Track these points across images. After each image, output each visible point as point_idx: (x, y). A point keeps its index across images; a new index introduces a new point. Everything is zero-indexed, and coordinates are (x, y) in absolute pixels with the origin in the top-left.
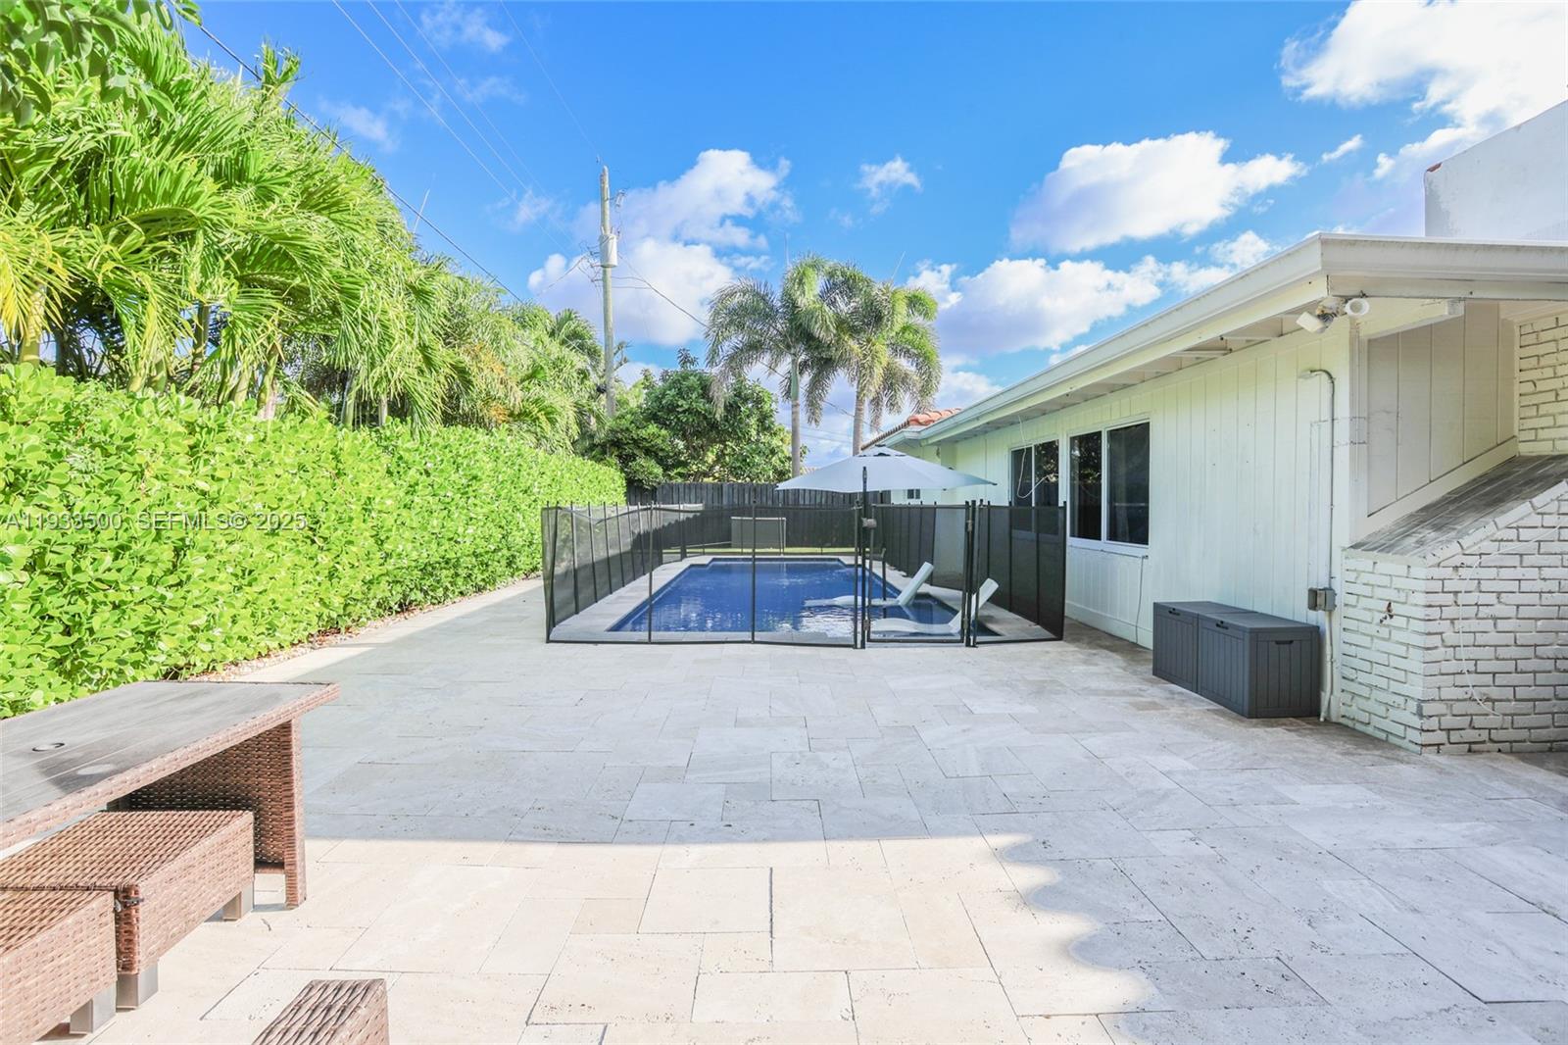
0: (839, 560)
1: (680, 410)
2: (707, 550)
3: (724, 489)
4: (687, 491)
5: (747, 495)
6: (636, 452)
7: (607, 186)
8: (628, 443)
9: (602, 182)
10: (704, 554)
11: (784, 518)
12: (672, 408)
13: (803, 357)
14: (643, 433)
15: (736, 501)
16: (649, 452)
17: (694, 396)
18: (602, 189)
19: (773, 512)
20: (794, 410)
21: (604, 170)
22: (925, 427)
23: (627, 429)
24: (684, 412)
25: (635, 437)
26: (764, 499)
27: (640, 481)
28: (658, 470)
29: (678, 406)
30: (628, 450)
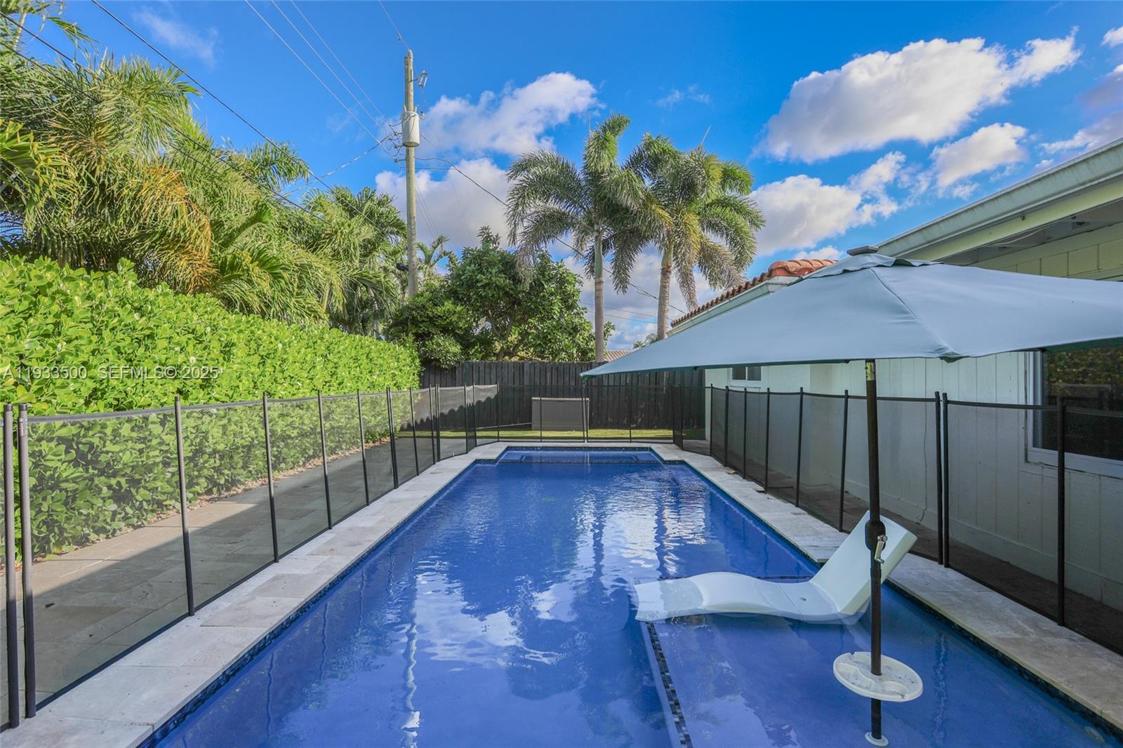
0: (651, 449)
1: (479, 285)
2: (502, 433)
3: (525, 369)
4: (487, 370)
5: (549, 375)
6: (433, 330)
7: (411, 67)
8: (423, 321)
9: (407, 64)
10: (498, 439)
11: (588, 399)
12: (471, 284)
13: (605, 235)
14: (439, 310)
15: (537, 380)
16: (445, 330)
17: (494, 271)
18: (407, 70)
19: (576, 392)
20: (598, 287)
21: (409, 53)
22: (796, 279)
23: (424, 306)
24: (484, 287)
25: (430, 313)
26: (567, 379)
27: (438, 360)
28: (456, 349)
29: (478, 281)
30: (423, 328)
